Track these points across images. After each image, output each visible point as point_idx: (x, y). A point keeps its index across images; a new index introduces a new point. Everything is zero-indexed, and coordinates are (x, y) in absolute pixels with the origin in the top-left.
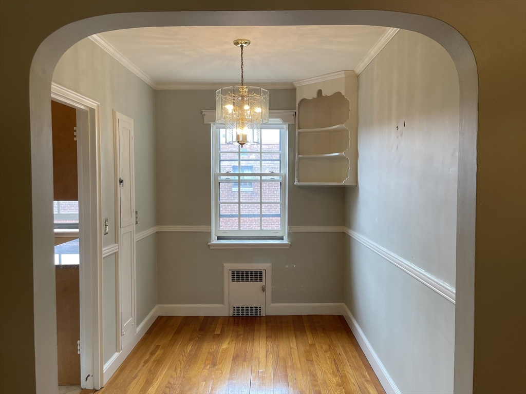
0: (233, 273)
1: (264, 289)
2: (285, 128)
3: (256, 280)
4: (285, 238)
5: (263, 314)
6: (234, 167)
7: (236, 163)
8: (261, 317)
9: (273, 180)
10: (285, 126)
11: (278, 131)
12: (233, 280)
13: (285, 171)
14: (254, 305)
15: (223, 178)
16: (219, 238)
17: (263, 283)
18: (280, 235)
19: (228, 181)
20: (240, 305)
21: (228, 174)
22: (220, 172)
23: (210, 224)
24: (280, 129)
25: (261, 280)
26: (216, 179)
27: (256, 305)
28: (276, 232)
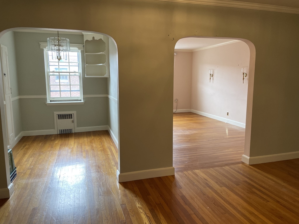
0: (59, 116)
1: (73, 122)
2: (80, 52)
3: (69, 118)
4: (82, 100)
5: (73, 132)
6: (56, 69)
7: (57, 67)
8: (72, 133)
9: (75, 75)
10: (80, 51)
11: (77, 53)
12: (59, 119)
13: (81, 71)
14: (69, 128)
15: (51, 74)
16: (51, 101)
17: (73, 119)
18: (79, 99)
19: (53, 75)
20: (63, 129)
21: (53, 72)
22: (49, 71)
23: (46, 95)
24: (78, 52)
25: (72, 118)
26: (48, 74)
27: (70, 128)
28: (78, 97)
